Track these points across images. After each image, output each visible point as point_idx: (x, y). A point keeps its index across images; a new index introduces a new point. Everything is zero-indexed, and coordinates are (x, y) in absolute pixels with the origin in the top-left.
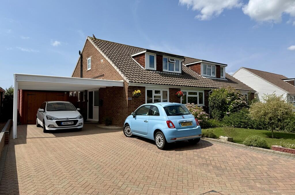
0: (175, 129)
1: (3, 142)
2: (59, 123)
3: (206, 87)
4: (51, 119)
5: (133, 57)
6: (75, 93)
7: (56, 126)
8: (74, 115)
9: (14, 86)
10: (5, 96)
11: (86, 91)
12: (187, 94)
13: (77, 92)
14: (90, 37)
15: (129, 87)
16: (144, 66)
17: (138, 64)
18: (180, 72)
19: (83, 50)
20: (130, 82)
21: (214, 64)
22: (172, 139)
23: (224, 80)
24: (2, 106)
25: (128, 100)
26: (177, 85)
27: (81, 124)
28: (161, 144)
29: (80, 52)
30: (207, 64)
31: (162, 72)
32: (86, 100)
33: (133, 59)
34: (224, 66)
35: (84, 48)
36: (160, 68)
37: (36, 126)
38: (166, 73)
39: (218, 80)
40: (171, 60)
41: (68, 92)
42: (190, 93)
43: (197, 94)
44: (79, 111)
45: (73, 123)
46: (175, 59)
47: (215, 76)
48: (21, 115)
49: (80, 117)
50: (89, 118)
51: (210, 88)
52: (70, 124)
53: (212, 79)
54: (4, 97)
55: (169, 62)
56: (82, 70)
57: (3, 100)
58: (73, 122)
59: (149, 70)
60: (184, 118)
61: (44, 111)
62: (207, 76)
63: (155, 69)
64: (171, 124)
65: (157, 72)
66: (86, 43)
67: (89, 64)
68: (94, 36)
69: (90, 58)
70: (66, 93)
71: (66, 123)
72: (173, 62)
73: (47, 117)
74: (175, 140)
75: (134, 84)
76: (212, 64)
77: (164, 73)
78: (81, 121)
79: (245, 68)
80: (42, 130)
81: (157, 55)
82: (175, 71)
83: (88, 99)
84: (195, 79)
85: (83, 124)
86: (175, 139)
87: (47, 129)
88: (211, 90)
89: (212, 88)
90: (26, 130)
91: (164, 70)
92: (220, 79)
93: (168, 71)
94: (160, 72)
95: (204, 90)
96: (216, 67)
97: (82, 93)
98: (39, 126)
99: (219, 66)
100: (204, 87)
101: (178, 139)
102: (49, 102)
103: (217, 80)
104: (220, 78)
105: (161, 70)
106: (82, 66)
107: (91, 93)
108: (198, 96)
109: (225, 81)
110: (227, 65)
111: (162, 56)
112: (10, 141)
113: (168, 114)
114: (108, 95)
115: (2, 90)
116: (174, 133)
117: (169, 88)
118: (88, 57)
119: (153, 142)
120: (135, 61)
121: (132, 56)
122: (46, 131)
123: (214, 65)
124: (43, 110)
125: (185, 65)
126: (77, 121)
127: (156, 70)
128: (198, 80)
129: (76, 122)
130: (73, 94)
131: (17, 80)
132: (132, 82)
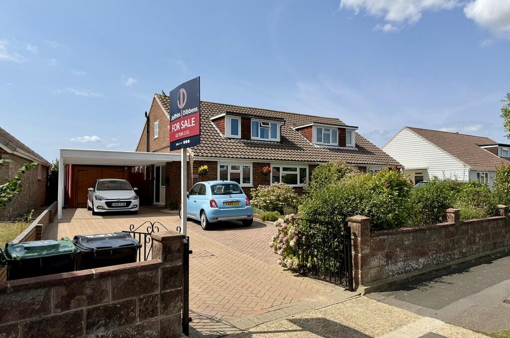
0: (217, 208)
1: (48, 218)
2: (109, 204)
3: (311, 161)
4: (100, 200)
5: (213, 121)
6: (141, 168)
7: (106, 207)
8: (129, 195)
9: (59, 158)
10: (52, 171)
11: (153, 166)
12: (281, 170)
13: (144, 167)
14: (157, 95)
15: (195, 161)
16: (224, 134)
17: (217, 131)
18: (278, 139)
19: (150, 111)
20: (194, 155)
21: (336, 126)
22: (213, 219)
23: (353, 150)
24: (49, 185)
25: (193, 178)
26: (264, 159)
27: (136, 206)
28: (204, 224)
29: (146, 113)
30: (324, 127)
31: (249, 141)
32: (153, 178)
33: (212, 123)
34: (352, 130)
35: (151, 108)
36: (246, 135)
37: (87, 209)
38: (255, 142)
39: (340, 150)
40: (263, 123)
41: (130, 168)
42: (285, 169)
43: (296, 171)
44: (135, 191)
45: (125, 205)
46: (270, 122)
47: (337, 144)
48: (70, 196)
49: (136, 198)
50: (156, 201)
51: (317, 161)
52: (121, 205)
53: (329, 149)
54: (51, 174)
55: (261, 126)
56: (148, 138)
57: (49, 177)
58: (125, 203)
59: (230, 139)
60: (231, 197)
61: (94, 191)
62: (324, 144)
63: (239, 136)
64: (213, 203)
65: (242, 140)
66: (153, 102)
67: (156, 130)
68: (163, 93)
69: (157, 123)
70: (126, 168)
71: (117, 204)
72: (268, 127)
73: (96, 197)
74: (216, 220)
75: (200, 158)
76: (331, 127)
77: (253, 141)
78: (136, 202)
79: (410, 128)
80: (91, 212)
81: (242, 118)
82: (270, 139)
83: (155, 176)
84: (300, 149)
85: (138, 205)
86: (217, 218)
87: (96, 210)
88: (318, 165)
89: (320, 161)
90: (74, 213)
91: (252, 138)
92: (347, 148)
93: (259, 138)
94: (246, 141)
95: (309, 165)
96: (339, 131)
97: (148, 168)
98: (90, 209)
99: (345, 129)
100: (308, 161)
101: (219, 219)
102: (100, 180)
103: (338, 150)
104: (345, 146)
105: (249, 138)
106: (148, 132)
107: (158, 168)
108: (298, 172)
109: (355, 151)
110: (358, 127)
111: (250, 119)
112: (55, 221)
113: (214, 193)
114: (175, 171)
115: (48, 164)
116: (215, 212)
117: (253, 163)
118: (155, 121)
119: (199, 223)
120: (214, 126)
121: (211, 119)
122: (95, 214)
123: (336, 128)
124: (92, 189)
125: (294, 129)
126: (131, 202)
127: (240, 138)
128: (304, 150)
129: (129, 203)
130: (139, 169)
131: (63, 156)
132: (198, 156)
